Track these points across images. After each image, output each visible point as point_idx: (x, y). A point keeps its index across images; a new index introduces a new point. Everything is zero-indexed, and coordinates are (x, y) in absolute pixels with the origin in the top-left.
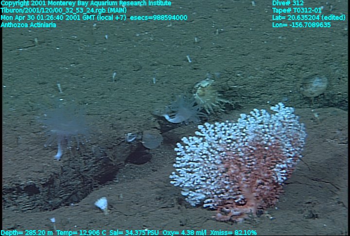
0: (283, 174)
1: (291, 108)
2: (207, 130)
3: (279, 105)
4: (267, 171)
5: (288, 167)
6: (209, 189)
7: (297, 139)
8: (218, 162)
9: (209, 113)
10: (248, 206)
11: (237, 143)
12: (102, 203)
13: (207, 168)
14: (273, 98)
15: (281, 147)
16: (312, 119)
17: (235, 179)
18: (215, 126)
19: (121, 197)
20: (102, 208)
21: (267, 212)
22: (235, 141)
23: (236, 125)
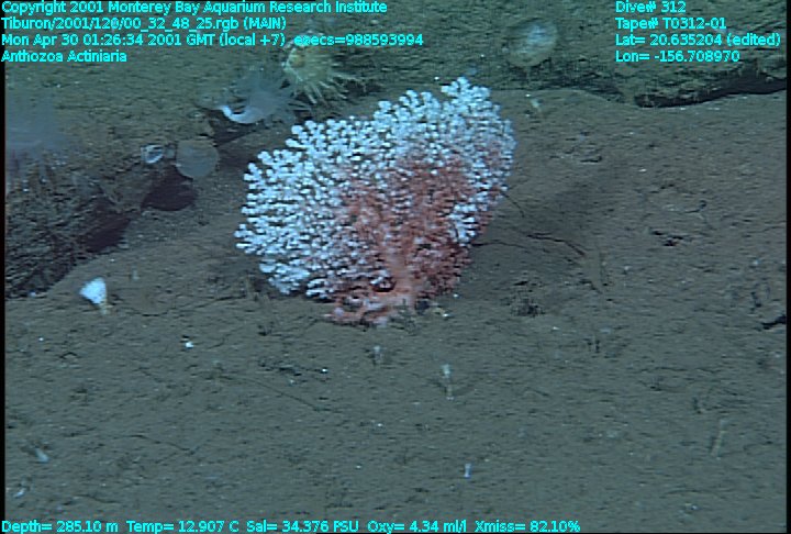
0: (470, 226)
1: (484, 89)
2: (312, 137)
3: (459, 84)
4: (435, 220)
5: (480, 211)
6: (317, 258)
7: (496, 153)
8: (335, 202)
9: (314, 101)
10: (398, 291)
11: (374, 162)
12: (95, 290)
13: (312, 216)
14: (447, 70)
15: (465, 170)
16: (527, 112)
17: (371, 238)
18: (328, 128)
19: (136, 278)
20: (97, 301)
21: (436, 304)
22: (369, 157)
23: (369, 126)
